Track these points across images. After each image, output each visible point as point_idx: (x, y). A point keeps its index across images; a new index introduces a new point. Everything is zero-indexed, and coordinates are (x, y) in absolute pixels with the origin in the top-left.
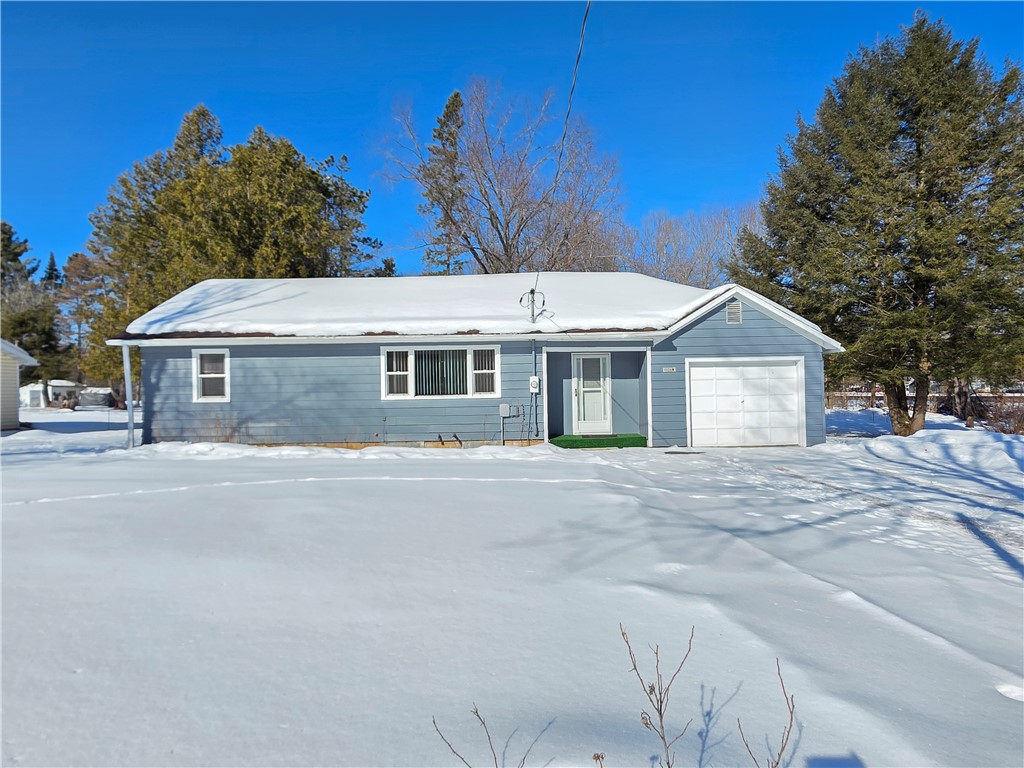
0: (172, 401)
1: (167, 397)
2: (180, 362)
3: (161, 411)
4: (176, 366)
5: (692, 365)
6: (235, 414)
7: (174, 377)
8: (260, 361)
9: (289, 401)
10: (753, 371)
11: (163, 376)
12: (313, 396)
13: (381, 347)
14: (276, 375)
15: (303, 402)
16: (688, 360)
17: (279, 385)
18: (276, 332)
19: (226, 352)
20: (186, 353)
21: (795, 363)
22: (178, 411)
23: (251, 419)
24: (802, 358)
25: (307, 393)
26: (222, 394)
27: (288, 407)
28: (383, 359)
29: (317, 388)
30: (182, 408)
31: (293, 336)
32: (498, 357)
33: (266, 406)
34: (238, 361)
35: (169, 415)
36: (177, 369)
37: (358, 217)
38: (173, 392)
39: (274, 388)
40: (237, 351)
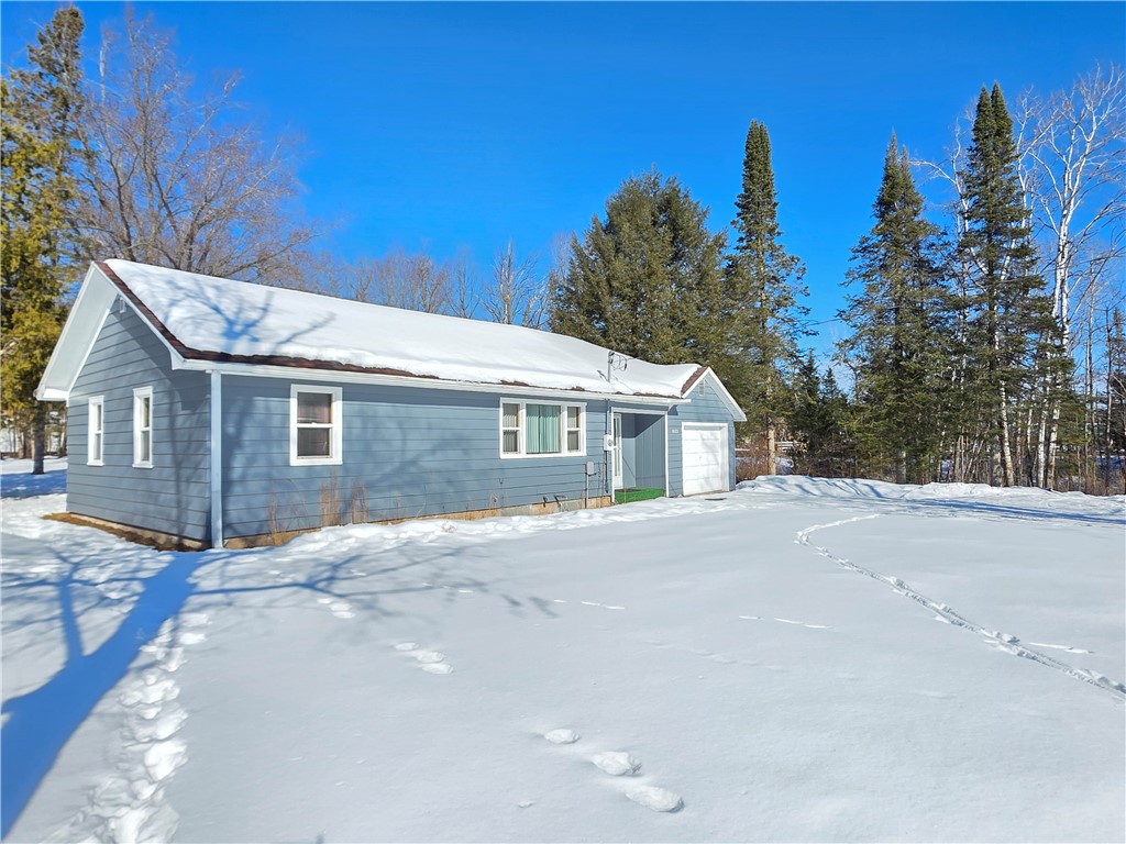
0: (261, 461)
1: (251, 461)
2: (275, 402)
3: (243, 480)
4: (268, 408)
5: (687, 428)
6: (350, 482)
7: (265, 427)
8: (383, 408)
9: (413, 462)
10: (706, 434)
11: (248, 424)
12: (439, 455)
13: (500, 398)
14: (401, 427)
15: (428, 462)
16: (684, 424)
17: (404, 440)
18: (415, 371)
19: (337, 392)
20: (281, 389)
21: (721, 428)
22: (270, 478)
23: (370, 486)
24: (726, 424)
25: (433, 451)
27: (413, 469)
28: (501, 412)
29: (443, 445)
30: (276, 474)
31: (435, 377)
33: (388, 469)
34: (356, 405)
35: (254, 486)
36: (269, 414)
38: (263, 448)
39: (397, 445)
40: (351, 393)
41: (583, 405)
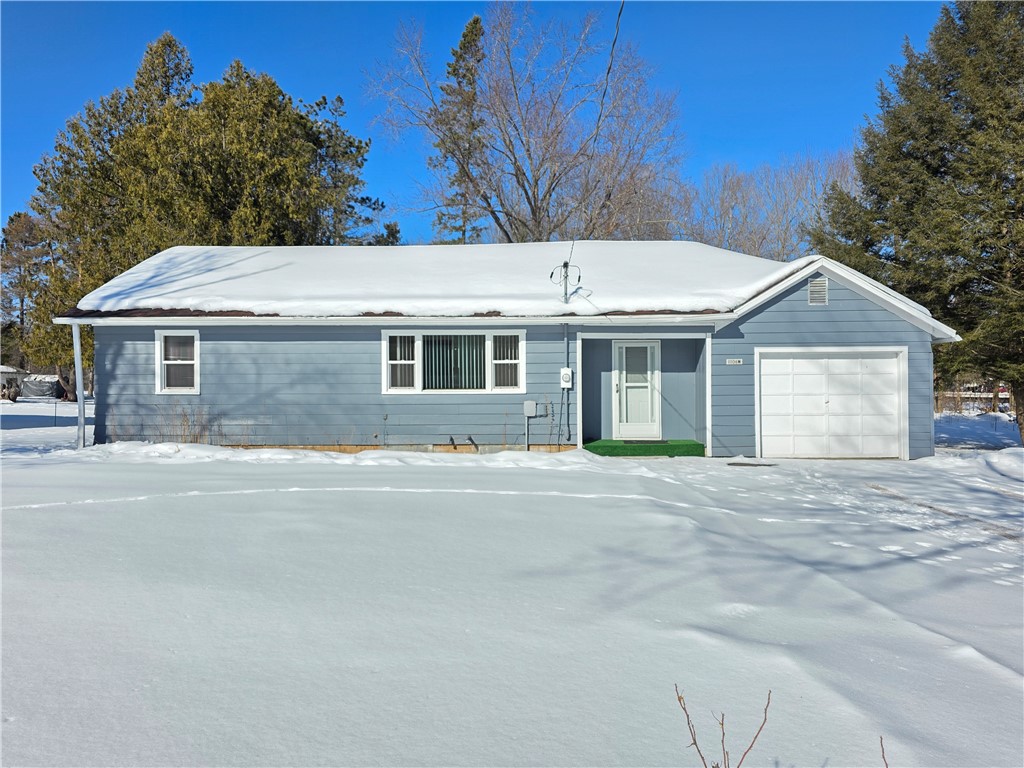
0: (130, 391)
1: (124, 388)
2: (141, 345)
3: (117, 404)
4: (135, 349)
5: (763, 356)
6: (206, 409)
7: (133, 363)
8: (236, 346)
9: (270, 394)
11: (120, 362)
12: (299, 388)
13: (383, 331)
14: (255, 362)
15: (286, 395)
16: (757, 350)
17: (259, 374)
18: (257, 311)
19: (196, 334)
20: (147, 334)
21: (896, 355)
22: (138, 404)
23: (223, 414)
24: (905, 349)
25: (292, 384)
26: (191, 385)
27: (269, 401)
28: (385, 345)
29: (304, 379)
30: (141, 401)
31: (277, 315)
32: (522, 345)
33: (242, 400)
34: (209, 344)
35: (126, 409)
36: (136, 353)
37: (356, 172)
38: (132, 381)
39: (252, 378)
40: (208, 334)
41: (522, 333)
